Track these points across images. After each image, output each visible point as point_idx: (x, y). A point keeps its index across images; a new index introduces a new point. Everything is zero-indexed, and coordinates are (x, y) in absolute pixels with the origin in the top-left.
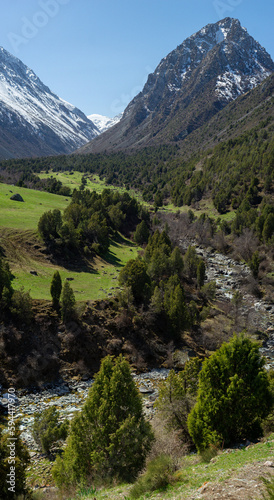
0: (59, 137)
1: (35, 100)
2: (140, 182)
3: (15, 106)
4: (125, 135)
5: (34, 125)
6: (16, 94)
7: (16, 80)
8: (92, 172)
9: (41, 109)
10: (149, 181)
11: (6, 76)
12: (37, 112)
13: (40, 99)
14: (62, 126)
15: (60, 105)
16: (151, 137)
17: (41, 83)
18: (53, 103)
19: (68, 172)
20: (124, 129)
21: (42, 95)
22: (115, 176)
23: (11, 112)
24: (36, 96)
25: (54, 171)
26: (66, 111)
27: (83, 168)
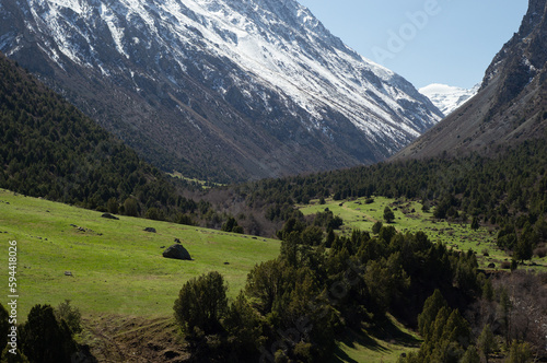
0: (362, 133)
1: (315, 65)
2: (505, 211)
3: (276, 80)
4: (488, 119)
5: (314, 113)
6: (279, 56)
7: (276, 30)
8: (411, 196)
9: (327, 82)
10: (524, 209)
11: (259, 24)
12: (319, 88)
13: (324, 63)
14: (368, 110)
15: (363, 71)
16: (539, 119)
17: (327, 32)
18: (350, 69)
19: (363, 200)
20: (485, 109)
21: (328, 55)
22: (455, 203)
23: (268, 91)
24: (317, 56)
25: (337, 198)
26: (377, 81)
27: (393, 190)
